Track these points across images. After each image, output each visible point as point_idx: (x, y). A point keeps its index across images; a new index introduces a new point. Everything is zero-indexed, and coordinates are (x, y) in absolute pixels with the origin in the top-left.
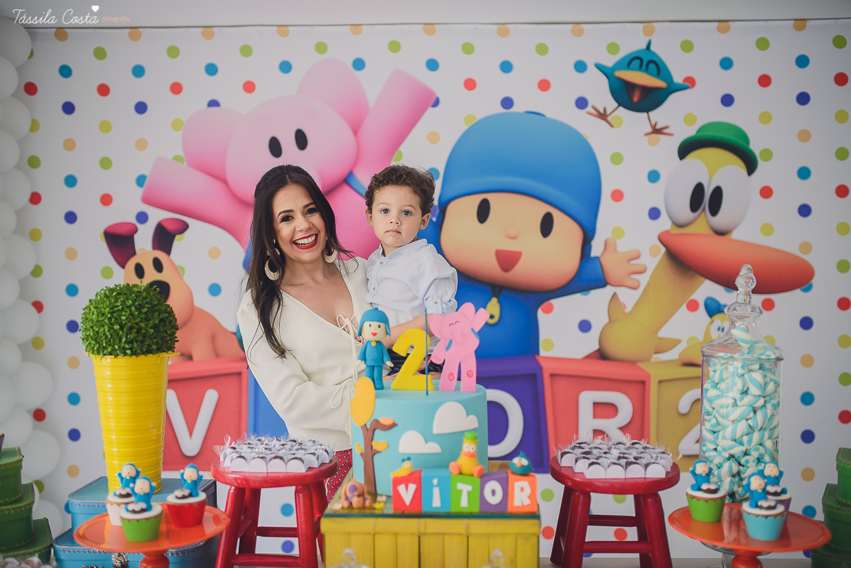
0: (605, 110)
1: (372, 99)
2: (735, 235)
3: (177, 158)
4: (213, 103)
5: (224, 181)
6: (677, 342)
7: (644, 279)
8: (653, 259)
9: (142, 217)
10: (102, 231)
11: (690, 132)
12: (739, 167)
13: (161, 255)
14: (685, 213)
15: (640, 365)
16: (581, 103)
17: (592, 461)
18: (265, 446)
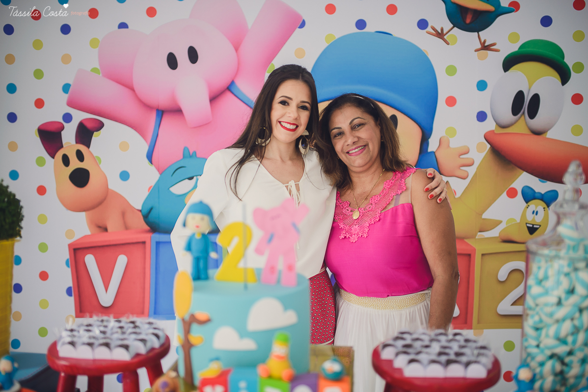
0: (442, 30)
1: (250, 22)
2: (550, 135)
3: (94, 70)
4: (123, 26)
5: (132, 89)
6: (499, 223)
7: (471, 171)
8: (479, 154)
9: (68, 118)
10: (37, 128)
11: (514, 48)
12: (555, 78)
13: (82, 148)
14: (507, 115)
16: (423, 24)
17: (412, 357)
18: (102, 329)
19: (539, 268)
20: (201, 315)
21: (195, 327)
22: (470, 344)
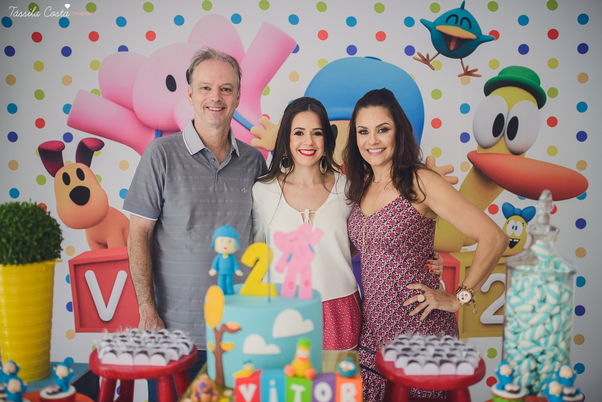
0: (428, 56)
1: (246, 46)
3: (94, 91)
4: (123, 49)
5: (132, 110)
8: (463, 173)
9: (68, 137)
10: (38, 147)
11: (494, 74)
12: (532, 102)
13: (82, 167)
14: (488, 137)
15: (451, 254)
16: (410, 51)
17: (411, 358)
18: (136, 339)
19: (517, 281)
20: (232, 325)
21: (226, 335)
22: (459, 347)
